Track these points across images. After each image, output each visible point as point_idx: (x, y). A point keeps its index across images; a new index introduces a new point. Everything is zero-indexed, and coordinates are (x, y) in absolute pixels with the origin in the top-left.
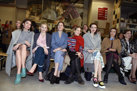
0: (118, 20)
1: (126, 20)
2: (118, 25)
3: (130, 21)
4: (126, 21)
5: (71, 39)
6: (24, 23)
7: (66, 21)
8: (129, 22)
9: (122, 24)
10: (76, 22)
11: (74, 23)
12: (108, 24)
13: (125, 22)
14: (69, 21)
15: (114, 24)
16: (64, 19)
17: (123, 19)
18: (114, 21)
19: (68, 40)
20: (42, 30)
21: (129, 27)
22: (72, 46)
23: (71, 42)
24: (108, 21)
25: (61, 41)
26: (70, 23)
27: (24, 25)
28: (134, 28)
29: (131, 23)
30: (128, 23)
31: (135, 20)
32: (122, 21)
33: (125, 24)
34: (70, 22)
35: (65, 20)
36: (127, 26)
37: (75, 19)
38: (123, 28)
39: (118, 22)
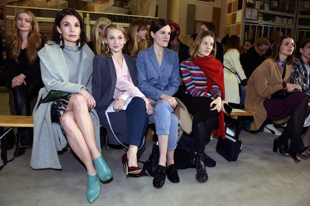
0: (241, 1)
1: (257, 2)
2: (239, 14)
3: (266, 5)
4: (258, 5)
5: (190, 67)
6: (59, 27)
7: (118, 2)
8: (262, 7)
9: (249, 12)
10: (142, 5)
12: (217, 12)
13: (254, 8)
15: (229, 12)
17: (250, 0)
18: (230, 5)
19: (182, 69)
20: (111, 47)
21: (262, 18)
22: (194, 84)
23: (191, 74)
24: (217, 4)
25: (162, 71)
27: (60, 32)
28: (273, 21)
29: (267, 10)
30: (262, 11)
31: (275, 4)
32: (250, 6)
33: (255, 12)
34: (129, 6)
36: (258, 16)
38: (251, 21)
39: (240, 8)
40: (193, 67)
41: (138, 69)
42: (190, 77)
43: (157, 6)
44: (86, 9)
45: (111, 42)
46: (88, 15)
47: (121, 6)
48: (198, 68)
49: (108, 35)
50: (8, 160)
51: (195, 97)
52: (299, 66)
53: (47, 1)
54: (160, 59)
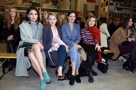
0: (107, 2)
1: (114, 2)
2: (107, 8)
3: (118, 4)
4: (115, 4)
5: (85, 32)
6: (28, 15)
7: (53, 3)
8: (117, 5)
9: (111, 7)
10: (64, 5)
11: (62, 6)
12: (97, 7)
13: (113, 5)
14: (57, 4)
15: (102, 7)
16: (51, 2)
17: (111, 2)
18: (102, 4)
19: (82, 32)
21: (117, 10)
22: (87, 39)
23: (86, 35)
24: (96, 4)
26: (58, 6)
28: (121, 11)
29: (119, 6)
30: (116, 6)
31: (122, 3)
32: (111, 4)
33: (113, 7)
34: (58, 5)
35: (52, 2)
36: (115, 8)
37: (63, 2)
38: (112, 11)
39: (107, 5)
40: (87, 32)
41: (62, 32)
43: (70, 5)
44: (40, 7)
46: (40, 9)
47: (55, 5)
48: (89, 32)
49: (49, 18)
50: (6, 72)
51: (88, 45)
52: (133, 31)
53: (23, 3)
54: (72, 28)
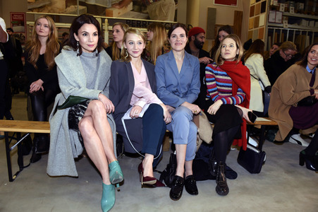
0: (264, 4)
1: (281, 4)
2: (262, 17)
3: (291, 7)
4: (282, 7)
5: (216, 72)
7: (136, 7)
8: (287, 10)
9: (272, 15)
10: (160, 10)
11: (157, 12)
12: (239, 16)
13: (278, 11)
14: (145, 9)
15: (252, 15)
16: (132, 3)
17: (275, 3)
18: (253, 8)
21: (287, 21)
22: (218, 90)
23: (216, 80)
24: (238, 7)
26: (147, 13)
28: (299, 24)
29: (292, 13)
30: (287, 14)
31: (301, 6)
32: (274, 8)
33: (279, 15)
34: (148, 11)
35: (134, 5)
36: (282, 19)
37: (158, 3)
38: (275, 25)
39: (263, 11)
40: (219, 72)
42: (214, 83)
43: (176, 11)
44: (105, 15)
45: (131, 47)
46: (106, 20)
47: (140, 11)
49: (127, 40)
50: (24, 166)
53: (67, 7)
